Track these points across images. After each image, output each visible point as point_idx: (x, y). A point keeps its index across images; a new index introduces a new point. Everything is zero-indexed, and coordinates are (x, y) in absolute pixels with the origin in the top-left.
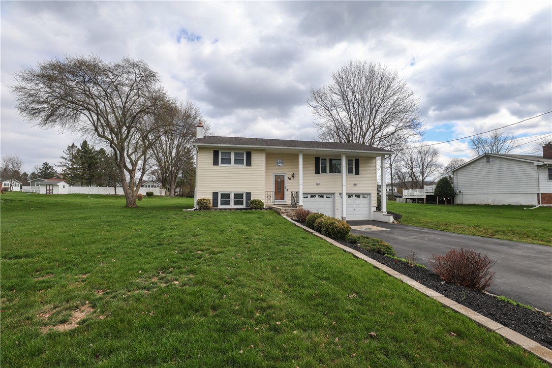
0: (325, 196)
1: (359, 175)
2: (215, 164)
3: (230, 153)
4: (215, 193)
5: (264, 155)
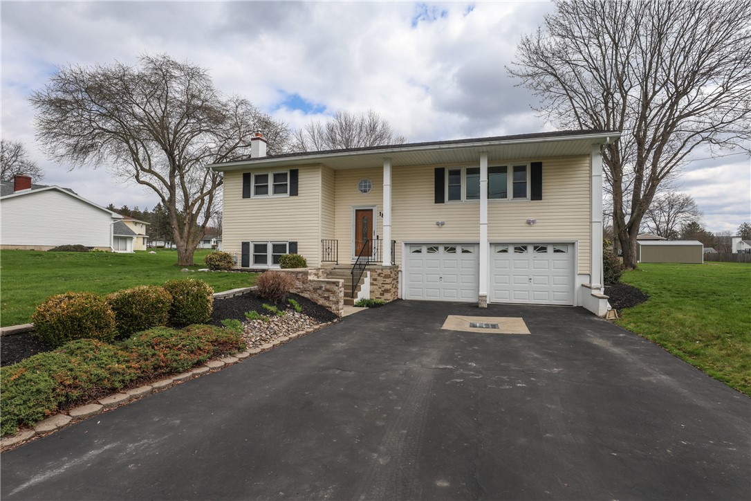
0: (459, 249)
1: (541, 199)
2: (246, 194)
3: (267, 175)
4: (245, 246)
5: (320, 172)
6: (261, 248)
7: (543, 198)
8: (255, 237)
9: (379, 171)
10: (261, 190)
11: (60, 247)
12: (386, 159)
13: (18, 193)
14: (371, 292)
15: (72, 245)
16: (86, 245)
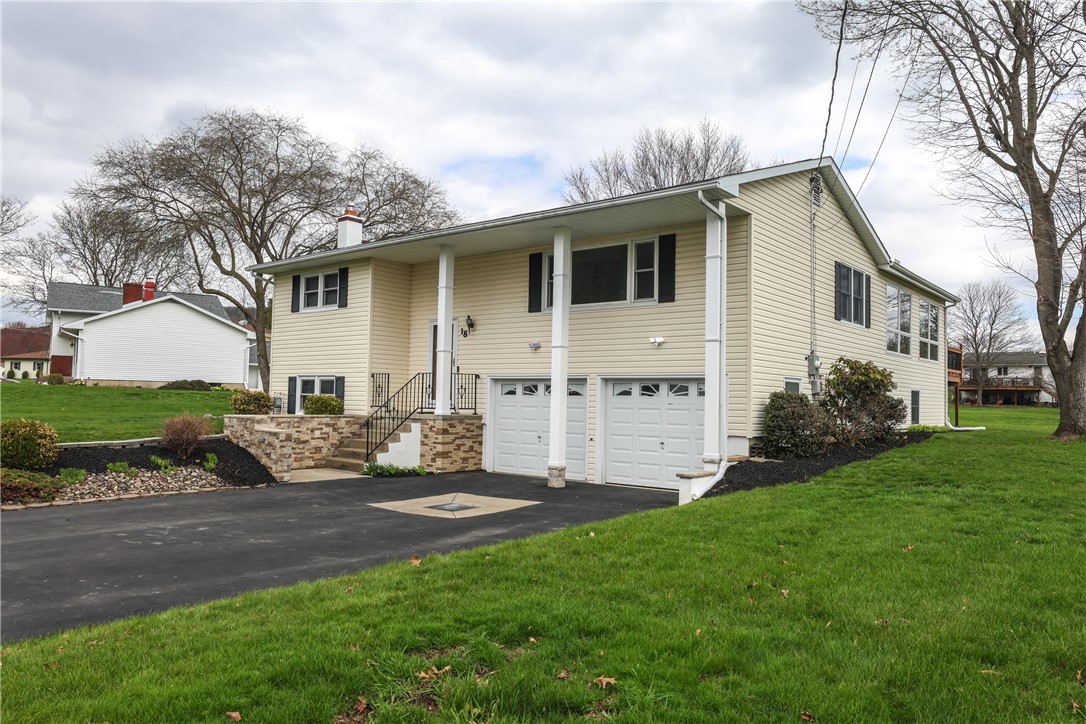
1: (673, 301)
2: (295, 308)
3: (317, 278)
4: (292, 380)
5: (370, 272)
6: (308, 385)
7: (676, 297)
8: (302, 371)
9: (434, 264)
10: (311, 301)
11: (173, 383)
12: (443, 246)
13: (126, 307)
14: (421, 456)
15: (190, 380)
16: (207, 380)
